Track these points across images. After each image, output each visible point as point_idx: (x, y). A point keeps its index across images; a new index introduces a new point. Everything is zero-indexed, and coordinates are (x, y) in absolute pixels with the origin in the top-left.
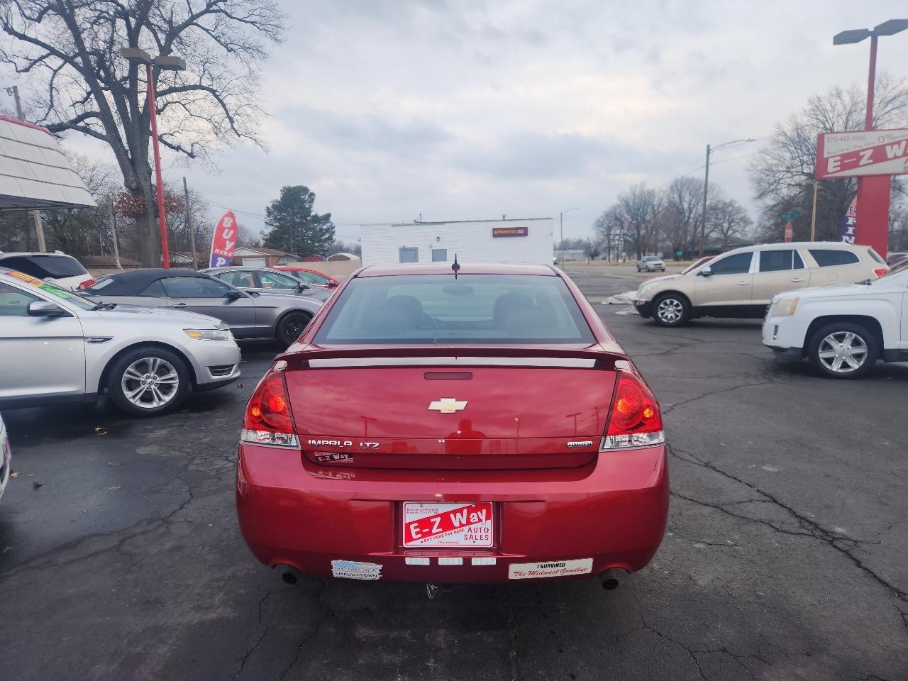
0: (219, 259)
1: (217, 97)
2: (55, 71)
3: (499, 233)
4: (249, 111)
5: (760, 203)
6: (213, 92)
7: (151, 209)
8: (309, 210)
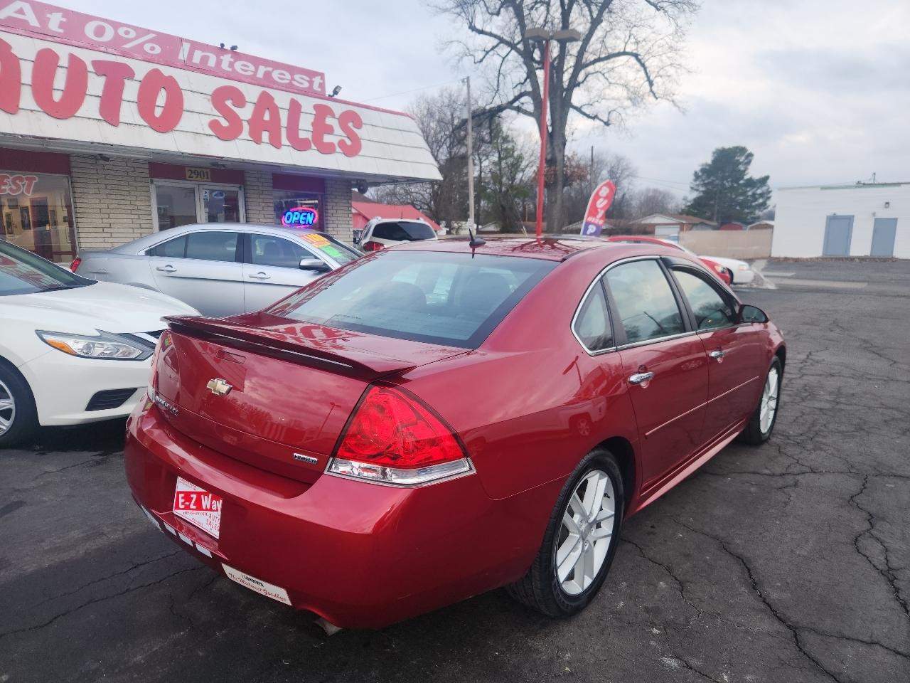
0: (590, 226)
1: (639, 61)
2: (504, 58)
4: (671, 71)
6: (636, 56)
7: (560, 179)
8: (743, 173)
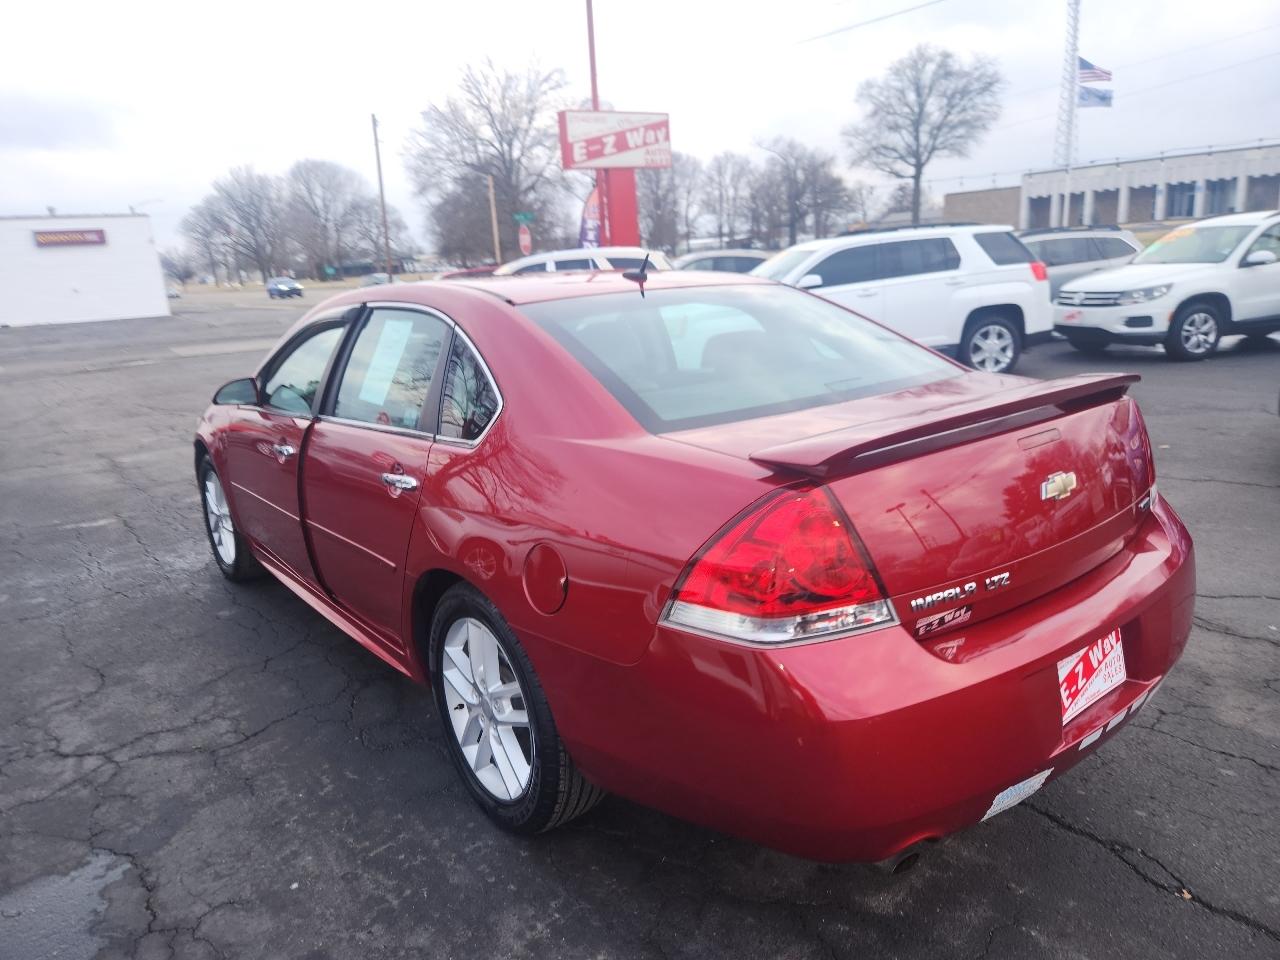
3: (47, 240)
5: (423, 201)
